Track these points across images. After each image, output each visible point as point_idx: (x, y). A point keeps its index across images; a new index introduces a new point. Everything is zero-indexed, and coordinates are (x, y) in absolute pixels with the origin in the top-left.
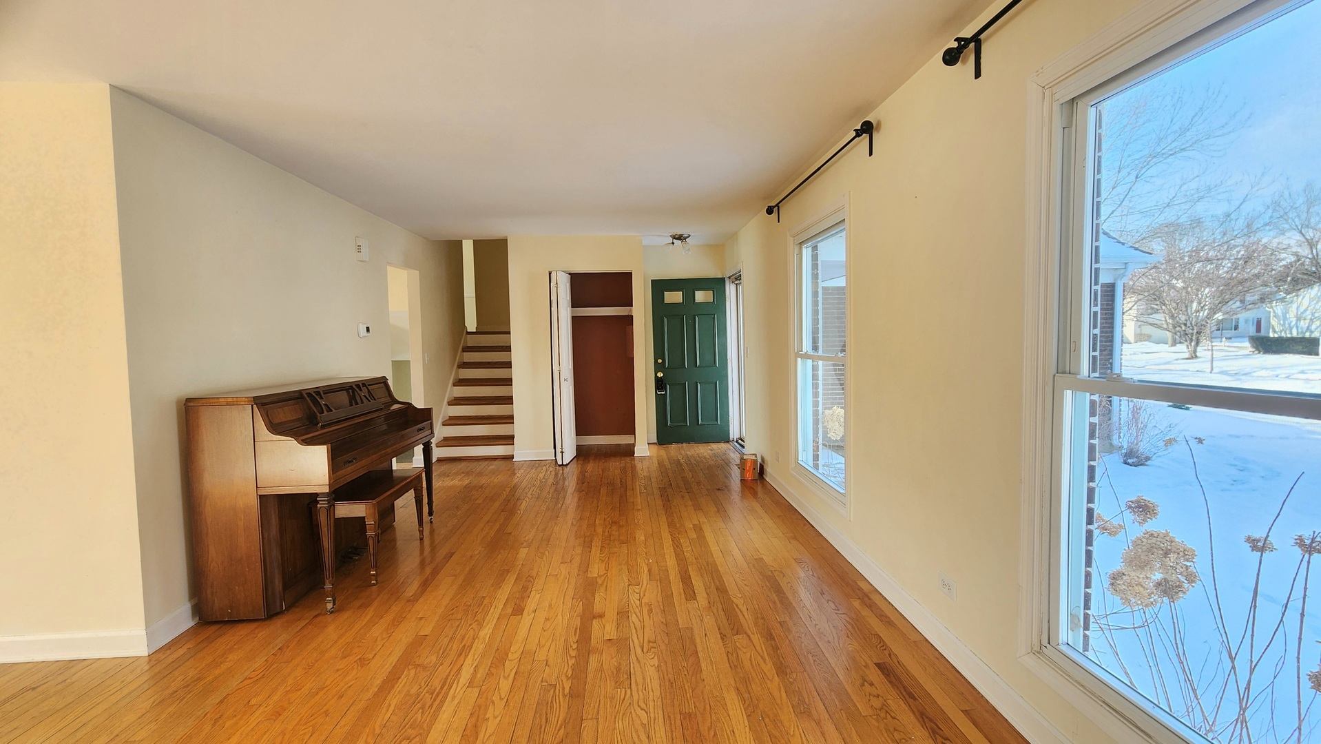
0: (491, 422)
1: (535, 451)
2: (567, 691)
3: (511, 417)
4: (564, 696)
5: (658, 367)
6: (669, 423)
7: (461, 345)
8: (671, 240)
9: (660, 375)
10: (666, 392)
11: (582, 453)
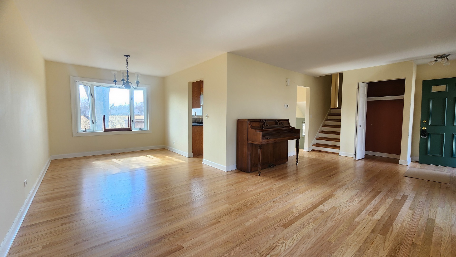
0: (333, 140)
1: (345, 153)
2: (296, 216)
3: (339, 139)
4: (294, 216)
5: (422, 124)
6: (429, 153)
7: (328, 113)
8: (435, 59)
9: (425, 128)
10: (428, 137)
11: (367, 157)
